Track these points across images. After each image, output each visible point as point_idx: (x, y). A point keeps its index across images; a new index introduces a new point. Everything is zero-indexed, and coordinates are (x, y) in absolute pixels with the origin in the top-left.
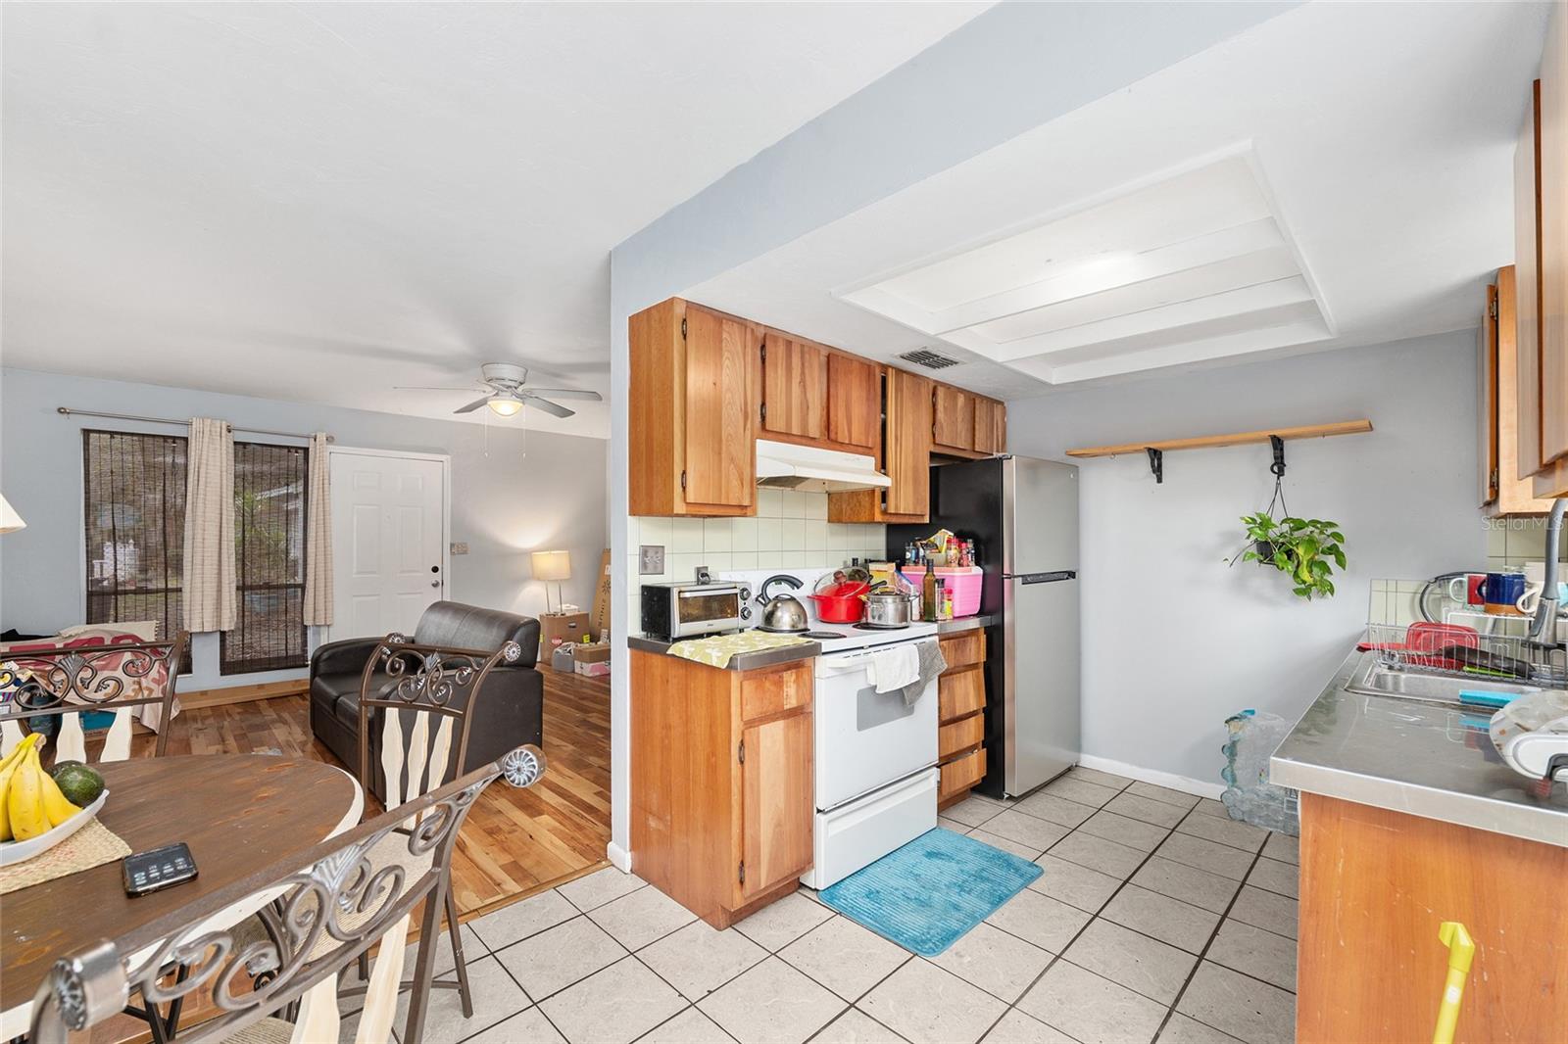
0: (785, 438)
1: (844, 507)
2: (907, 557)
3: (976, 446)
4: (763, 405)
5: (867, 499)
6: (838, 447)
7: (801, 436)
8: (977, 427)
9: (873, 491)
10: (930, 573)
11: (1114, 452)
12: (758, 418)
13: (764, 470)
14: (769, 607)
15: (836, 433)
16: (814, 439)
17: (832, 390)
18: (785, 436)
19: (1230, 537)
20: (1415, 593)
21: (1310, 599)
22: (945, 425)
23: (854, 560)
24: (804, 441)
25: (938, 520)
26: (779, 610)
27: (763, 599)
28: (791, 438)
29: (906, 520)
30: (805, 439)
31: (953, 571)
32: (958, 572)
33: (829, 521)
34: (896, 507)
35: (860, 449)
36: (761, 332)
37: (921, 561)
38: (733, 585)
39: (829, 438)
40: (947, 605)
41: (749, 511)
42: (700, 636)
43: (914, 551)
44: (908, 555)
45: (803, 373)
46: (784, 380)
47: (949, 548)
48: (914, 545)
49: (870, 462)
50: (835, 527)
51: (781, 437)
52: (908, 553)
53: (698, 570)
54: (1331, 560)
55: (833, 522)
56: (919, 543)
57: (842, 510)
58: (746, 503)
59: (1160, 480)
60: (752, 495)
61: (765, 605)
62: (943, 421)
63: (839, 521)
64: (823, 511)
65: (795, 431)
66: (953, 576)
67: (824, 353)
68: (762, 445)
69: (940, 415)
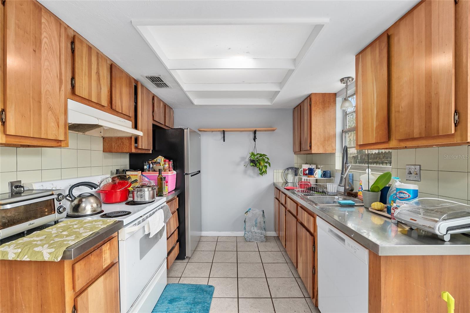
0: (87, 102)
1: (113, 144)
2: (145, 168)
3: (166, 124)
4: (73, 78)
5: (128, 141)
6: (115, 113)
7: (97, 103)
8: (166, 116)
9: (131, 138)
10: (161, 175)
11: (211, 130)
12: (69, 86)
13: (73, 119)
14: (76, 202)
15: (116, 106)
16: (103, 106)
17: (113, 83)
18: (87, 101)
19: (243, 159)
20: (282, 173)
21: (262, 176)
22: (157, 113)
23: (117, 170)
24: (98, 107)
25: (156, 153)
26: (83, 202)
27: (70, 197)
28: (91, 103)
29: (143, 152)
30: (98, 105)
31: (168, 174)
32: (170, 174)
33: (104, 151)
34: (142, 146)
35: (126, 117)
36: (71, 34)
37: (151, 170)
38: (50, 193)
39: (111, 108)
40: (166, 187)
41: (63, 144)
42: (21, 235)
43: (148, 165)
44: (145, 167)
45: (98, 68)
46: (87, 68)
47: (165, 164)
48: (148, 163)
49: (130, 124)
50: (106, 154)
51: (85, 101)
52: (145, 166)
53: (12, 184)
54: (267, 165)
55: (106, 152)
56: (150, 162)
57: (112, 146)
58: (61, 138)
59: (224, 141)
60: (66, 134)
61: (72, 201)
62: (156, 111)
63: (110, 152)
64: (100, 147)
65: (94, 99)
66: (168, 176)
67: (109, 62)
68: (72, 104)
69: (156, 108)
